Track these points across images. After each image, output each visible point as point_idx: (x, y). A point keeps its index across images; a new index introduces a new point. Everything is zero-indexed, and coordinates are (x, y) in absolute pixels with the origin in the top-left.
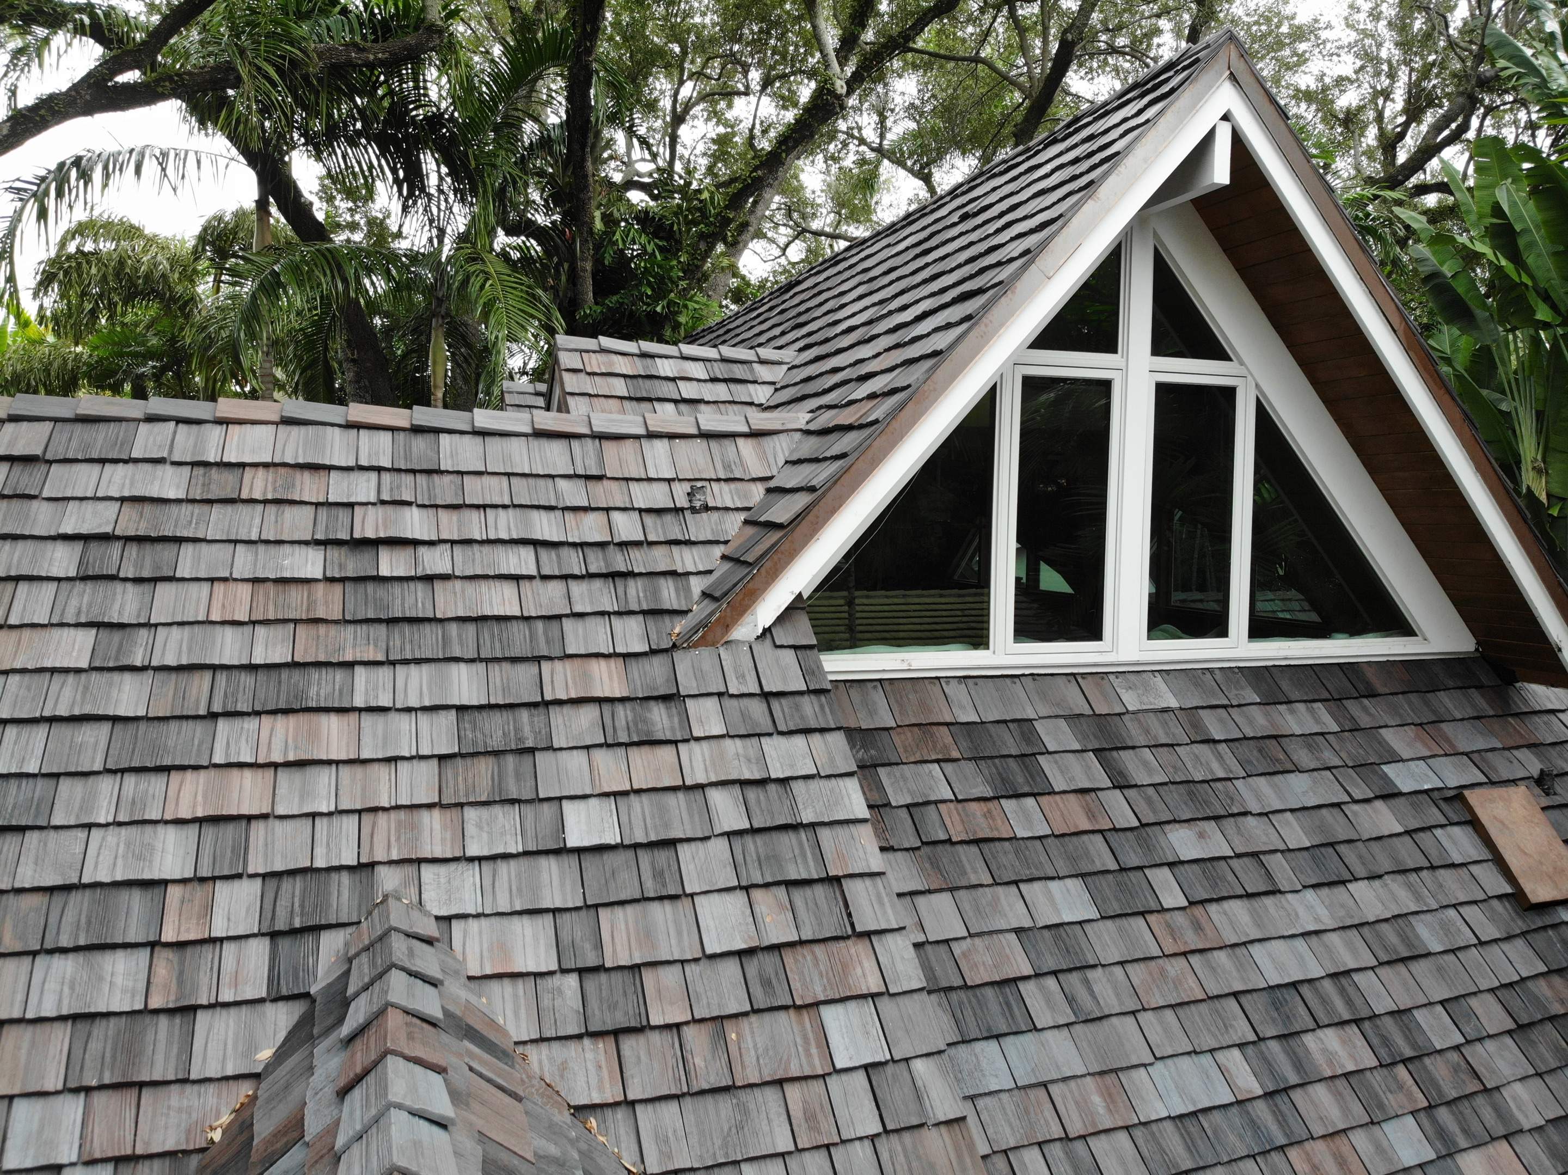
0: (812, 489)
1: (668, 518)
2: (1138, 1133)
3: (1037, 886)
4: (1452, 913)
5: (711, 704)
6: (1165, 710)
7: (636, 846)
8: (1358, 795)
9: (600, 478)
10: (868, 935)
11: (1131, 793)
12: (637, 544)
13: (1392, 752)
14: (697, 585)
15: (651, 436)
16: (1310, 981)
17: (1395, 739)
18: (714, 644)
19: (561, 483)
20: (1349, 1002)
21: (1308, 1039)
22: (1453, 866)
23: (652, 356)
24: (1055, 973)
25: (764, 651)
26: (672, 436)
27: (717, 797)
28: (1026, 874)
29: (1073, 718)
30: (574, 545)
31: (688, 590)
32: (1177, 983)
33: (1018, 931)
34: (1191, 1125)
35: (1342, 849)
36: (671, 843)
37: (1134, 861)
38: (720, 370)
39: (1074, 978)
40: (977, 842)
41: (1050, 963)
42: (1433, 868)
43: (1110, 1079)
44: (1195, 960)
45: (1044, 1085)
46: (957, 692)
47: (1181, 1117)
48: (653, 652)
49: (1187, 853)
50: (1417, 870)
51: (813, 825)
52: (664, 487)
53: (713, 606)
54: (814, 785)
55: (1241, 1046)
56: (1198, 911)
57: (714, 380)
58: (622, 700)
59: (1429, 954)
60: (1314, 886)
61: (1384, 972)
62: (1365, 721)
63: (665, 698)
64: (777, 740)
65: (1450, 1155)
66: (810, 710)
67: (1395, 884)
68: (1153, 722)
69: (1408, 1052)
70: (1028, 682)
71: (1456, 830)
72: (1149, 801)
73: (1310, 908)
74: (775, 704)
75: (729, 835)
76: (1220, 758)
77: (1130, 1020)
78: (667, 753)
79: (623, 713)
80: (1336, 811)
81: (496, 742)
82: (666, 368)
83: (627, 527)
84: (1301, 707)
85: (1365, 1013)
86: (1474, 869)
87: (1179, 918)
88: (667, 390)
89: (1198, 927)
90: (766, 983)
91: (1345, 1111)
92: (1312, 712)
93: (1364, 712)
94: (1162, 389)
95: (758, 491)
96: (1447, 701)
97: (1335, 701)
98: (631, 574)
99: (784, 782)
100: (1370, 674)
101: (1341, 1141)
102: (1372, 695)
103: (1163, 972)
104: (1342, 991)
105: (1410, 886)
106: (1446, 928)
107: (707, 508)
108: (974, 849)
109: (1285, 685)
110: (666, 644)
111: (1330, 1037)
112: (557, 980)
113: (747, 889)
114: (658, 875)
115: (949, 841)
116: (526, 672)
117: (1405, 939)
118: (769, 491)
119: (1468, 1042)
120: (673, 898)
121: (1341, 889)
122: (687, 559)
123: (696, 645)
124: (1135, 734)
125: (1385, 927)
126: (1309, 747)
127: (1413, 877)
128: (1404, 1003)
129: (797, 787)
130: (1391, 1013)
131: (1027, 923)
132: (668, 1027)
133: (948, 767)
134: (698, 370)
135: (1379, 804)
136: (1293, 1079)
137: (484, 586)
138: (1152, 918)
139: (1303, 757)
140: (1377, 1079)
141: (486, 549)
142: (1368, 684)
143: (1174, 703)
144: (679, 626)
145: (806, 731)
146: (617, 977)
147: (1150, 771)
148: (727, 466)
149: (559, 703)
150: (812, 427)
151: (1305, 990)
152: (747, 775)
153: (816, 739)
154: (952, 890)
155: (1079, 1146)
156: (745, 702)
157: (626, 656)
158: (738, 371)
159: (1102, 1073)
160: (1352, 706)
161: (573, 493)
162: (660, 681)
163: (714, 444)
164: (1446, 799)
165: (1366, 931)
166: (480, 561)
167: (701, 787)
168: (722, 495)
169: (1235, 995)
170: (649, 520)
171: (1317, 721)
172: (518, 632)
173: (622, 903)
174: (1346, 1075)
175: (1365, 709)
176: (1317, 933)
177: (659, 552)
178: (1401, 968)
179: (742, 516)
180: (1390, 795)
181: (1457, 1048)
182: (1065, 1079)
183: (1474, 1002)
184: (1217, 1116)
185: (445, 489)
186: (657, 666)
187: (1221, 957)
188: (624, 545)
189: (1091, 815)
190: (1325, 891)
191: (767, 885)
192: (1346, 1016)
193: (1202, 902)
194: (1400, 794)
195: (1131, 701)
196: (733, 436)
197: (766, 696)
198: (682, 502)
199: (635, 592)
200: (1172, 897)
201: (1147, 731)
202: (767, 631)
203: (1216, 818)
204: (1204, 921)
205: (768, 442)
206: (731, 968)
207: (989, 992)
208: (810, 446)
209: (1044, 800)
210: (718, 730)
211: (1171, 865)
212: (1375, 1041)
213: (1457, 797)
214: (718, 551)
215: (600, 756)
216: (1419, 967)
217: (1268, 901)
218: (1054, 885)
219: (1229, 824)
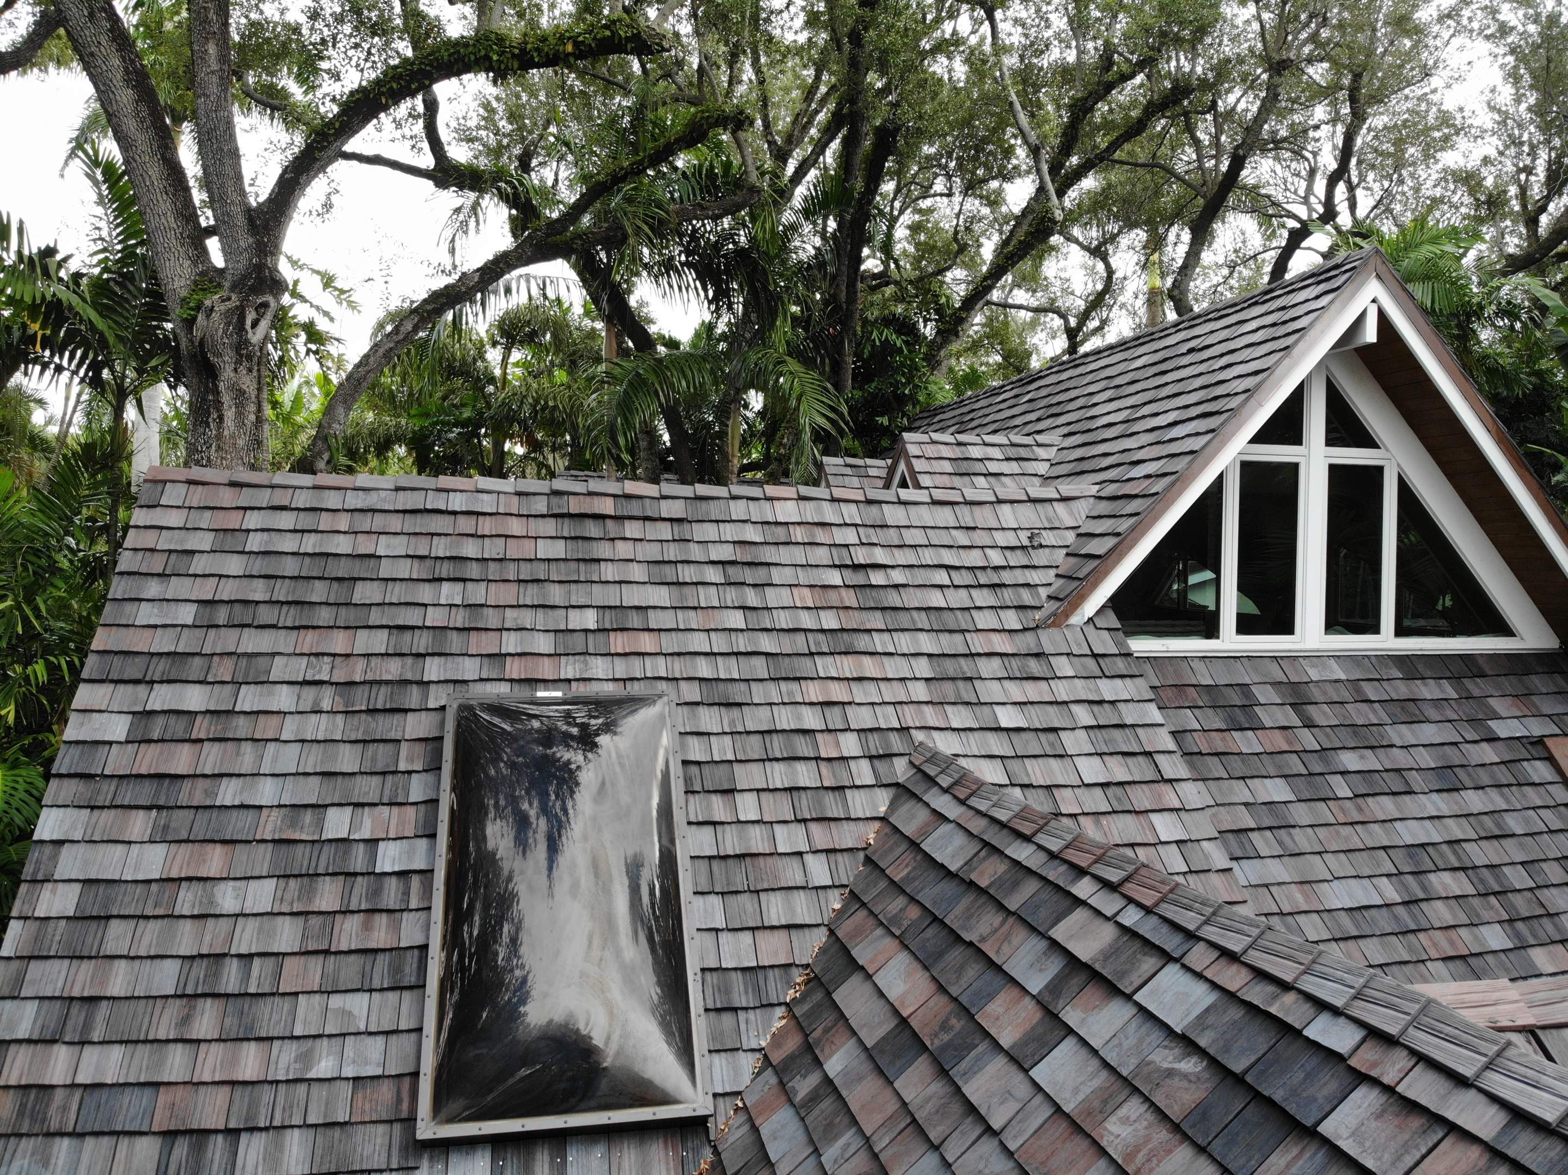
0: (1118, 534)
1: (1019, 552)
2: (1325, 915)
3: (1256, 781)
4: (1531, 812)
5: (1064, 659)
6: (1336, 681)
7: (1036, 730)
8: (1469, 738)
9: (974, 528)
10: (1170, 781)
11: (1315, 730)
12: (1004, 568)
13: (1495, 712)
14: (1043, 592)
15: (1000, 502)
16: (1433, 844)
17: (1496, 704)
18: (1059, 626)
19: (954, 532)
20: (1459, 858)
21: (1432, 877)
22: (1533, 784)
23: (965, 444)
24: (1270, 828)
25: (1090, 630)
26: (1012, 502)
27: (1075, 708)
28: (1249, 773)
29: (1276, 684)
30: (968, 568)
31: (1038, 595)
32: (1347, 839)
33: (1246, 804)
34: (1357, 914)
35: (1457, 770)
36: (1054, 730)
37: (1318, 769)
38: (1012, 452)
39: (1283, 831)
40: (1217, 754)
41: (1267, 822)
42: (1519, 785)
43: (1307, 887)
44: (1359, 828)
45: (1266, 886)
46: (1198, 666)
47: (1351, 909)
48: (1025, 630)
49: (1352, 768)
50: (1509, 785)
51: (1133, 726)
52: (1012, 533)
53: (1058, 604)
54: (1130, 705)
55: (1388, 876)
56: (1360, 801)
57: (1008, 459)
58: (1013, 655)
59: (1513, 835)
60: (1438, 791)
61: (1483, 843)
62: (1476, 692)
63: (1037, 655)
64: (1105, 680)
65: (1524, 948)
66: (1121, 665)
67: (1493, 793)
68: (1329, 688)
69: (1497, 888)
70: (1245, 661)
71: (1538, 764)
72: (1327, 736)
73: (1434, 803)
74: (1101, 661)
75: (1086, 728)
76: (1374, 711)
77: (1318, 857)
78: (1043, 684)
79: (1015, 663)
80: (1454, 748)
81: (951, 673)
82: (975, 452)
83: (996, 558)
84: (1432, 682)
85: (1469, 865)
86: (1549, 787)
87: (1348, 804)
88: (979, 467)
89: (1360, 810)
90: (1119, 800)
91: (1455, 916)
92: (1440, 686)
93: (1475, 687)
94: (1332, 468)
95: (1070, 537)
96: (1537, 682)
97: (1455, 679)
98: (1004, 585)
99: (1112, 703)
100: (1481, 661)
101: (1452, 933)
102: (1483, 675)
103: (1338, 833)
104: (1455, 853)
105: (1502, 795)
106: (1527, 821)
107: (1041, 546)
108: (1216, 759)
109: (1420, 667)
110: (1032, 625)
111: (1446, 877)
112: (1009, 790)
113: (1100, 755)
114: (1052, 745)
115: (1200, 753)
116: (958, 638)
117: (1498, 825)
118: (1079, 535)
119: (1538, 887)
120: (1061, 756)
121: (1456, 794)
122: (1034, 577)
123: (1049, 626)
124: (1316, 693)
125: (1484, 818)
126: (1436, 707)
127: (1506, 790)
128: (1496, 861)
129: (1121, 706)
130: (1486, 866)
131: (1251, 800)
132: (1071, 815)
133: (1197, 711)
134: (996, 453)
135: (1484, 745)
136: (1421, 895)
137: (925, 591)
138: (1330, 803)
139: (1432, 714)
140: (1476, 902)
141: (922, 570)
142: (1480, 668)
143: (1343, 677)
144: (1038, 615)
145: (1122, 677)
146: (1040, 791)
147: (1327, 718)
148: (1049, 520)
149: (979, 655)
150: (1102, 494)
151: (1430, 849)
152: (1091, 698)
153: (1128, 681)
154: (1204, 780)
155: (1290, 918)
156: (1083, 659)
157: (1010, 631)
158: (1023, 453)
159: (1302, 883)
160: (1468, 683)
161: (962, 538)
162: (1032, 645)
163: (1038, 506)
164: (1531, 743)
165: (1471, 819)
166: (921, 577)
167: (1066, 703)
168: (1048, 538)
169: (1384, 848)
170: (1008, 553)
171: (1443, 691)
172: (947, 615)
173: (1035, 756)
174: (1456, 897)
175: (1477, 684)
176: (1438, 817)
177: (1018, 572)
178: (1495, 842)
179: (1064, 551)
180: (1492, 739)
181: (1531, 889)
182: (1279, 884)
183: (1544, 865)
184: (1373, 912)
185: (892, 536)
186: (1029, 637)
187: (1375, 827)
188: (996, 568)
189: (1290, 743)
190: (1445, 795)
191: (1111, 754)
192: (1457, 865)
193: (1363, 796)
194: (1499, 739)
195: (1314, 674)
196: (1050, 500)
197: (1095, 656)
198: (1026, 542)
199: (1008, 596)
200: (1343, 790)
201: (1325, 693)
202: (1090, 619)
203: (1372, 748)
204: (1364, 806)
205: (1073, 504)
206: (1098, 791)
207: (1230, 836)
208: (1104, 508)
209: (1259, 733)
210: (1071, 673)
211: (1342, 773)
212: (1475, 880)
213: (1539, 742)
214: (1052, 572)
215: (1007, 683)
216: (1506, 842)
217: (1407, 798)
218: (1267, 781)
219: (1380, 752)
